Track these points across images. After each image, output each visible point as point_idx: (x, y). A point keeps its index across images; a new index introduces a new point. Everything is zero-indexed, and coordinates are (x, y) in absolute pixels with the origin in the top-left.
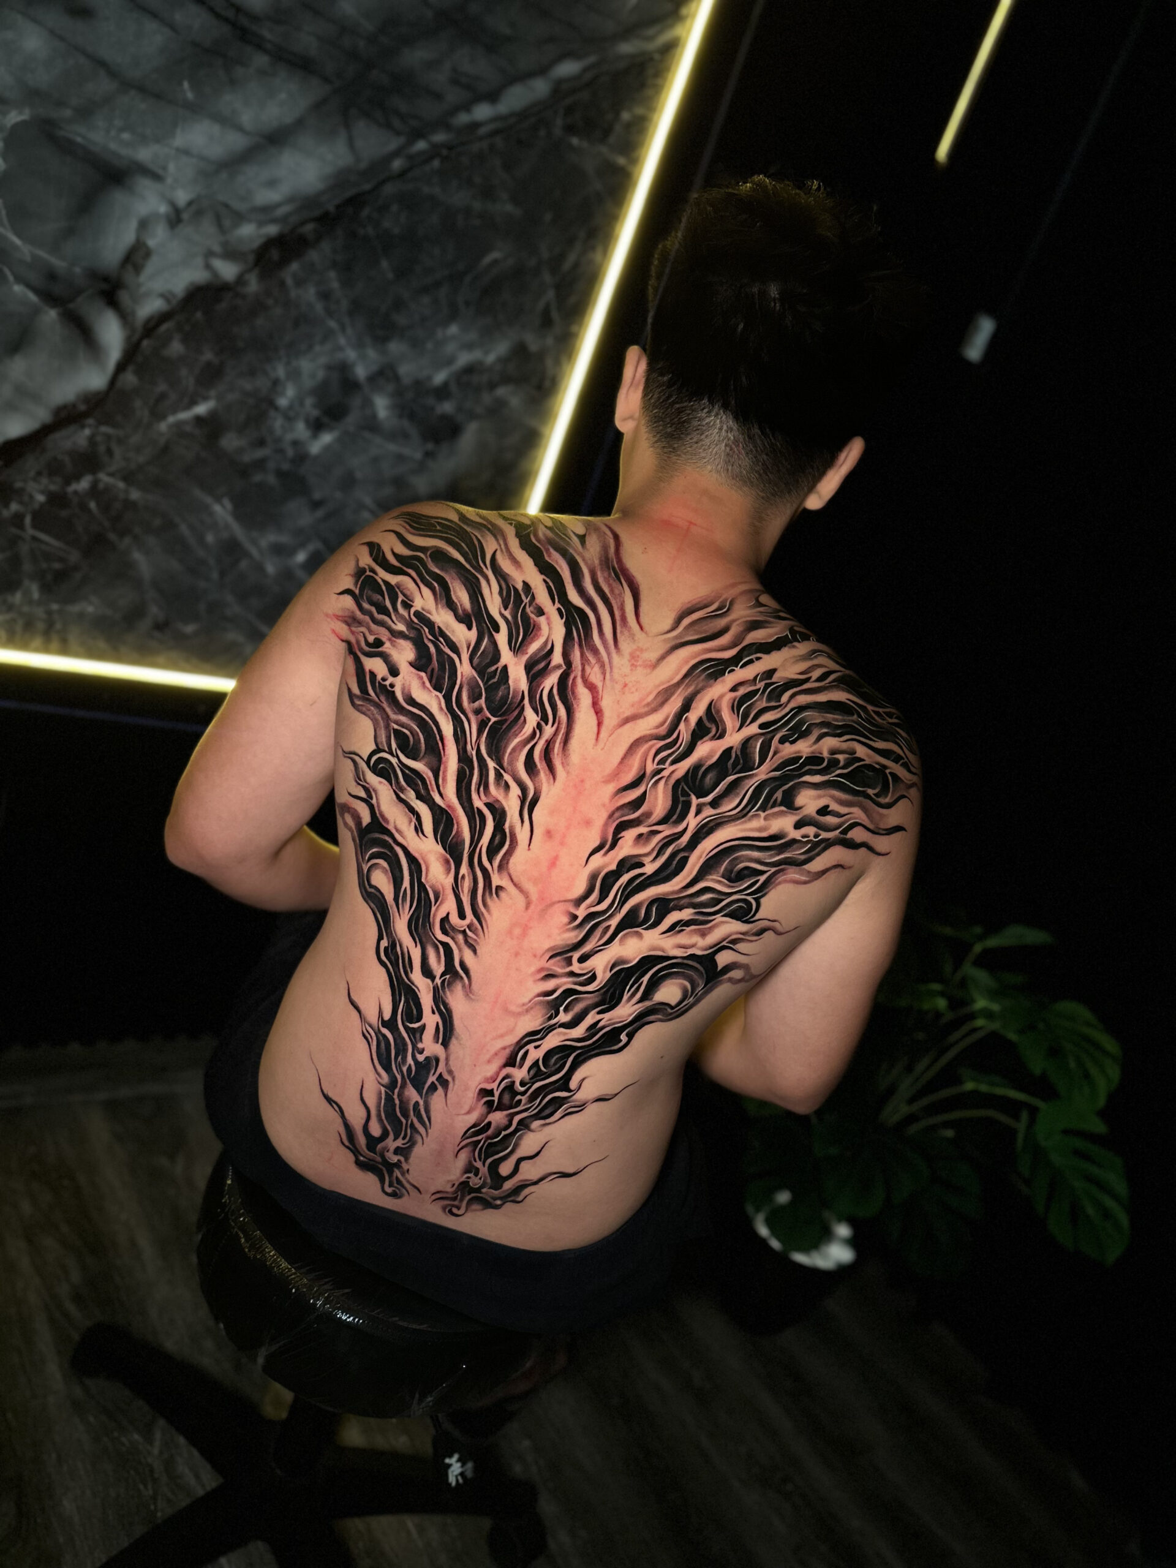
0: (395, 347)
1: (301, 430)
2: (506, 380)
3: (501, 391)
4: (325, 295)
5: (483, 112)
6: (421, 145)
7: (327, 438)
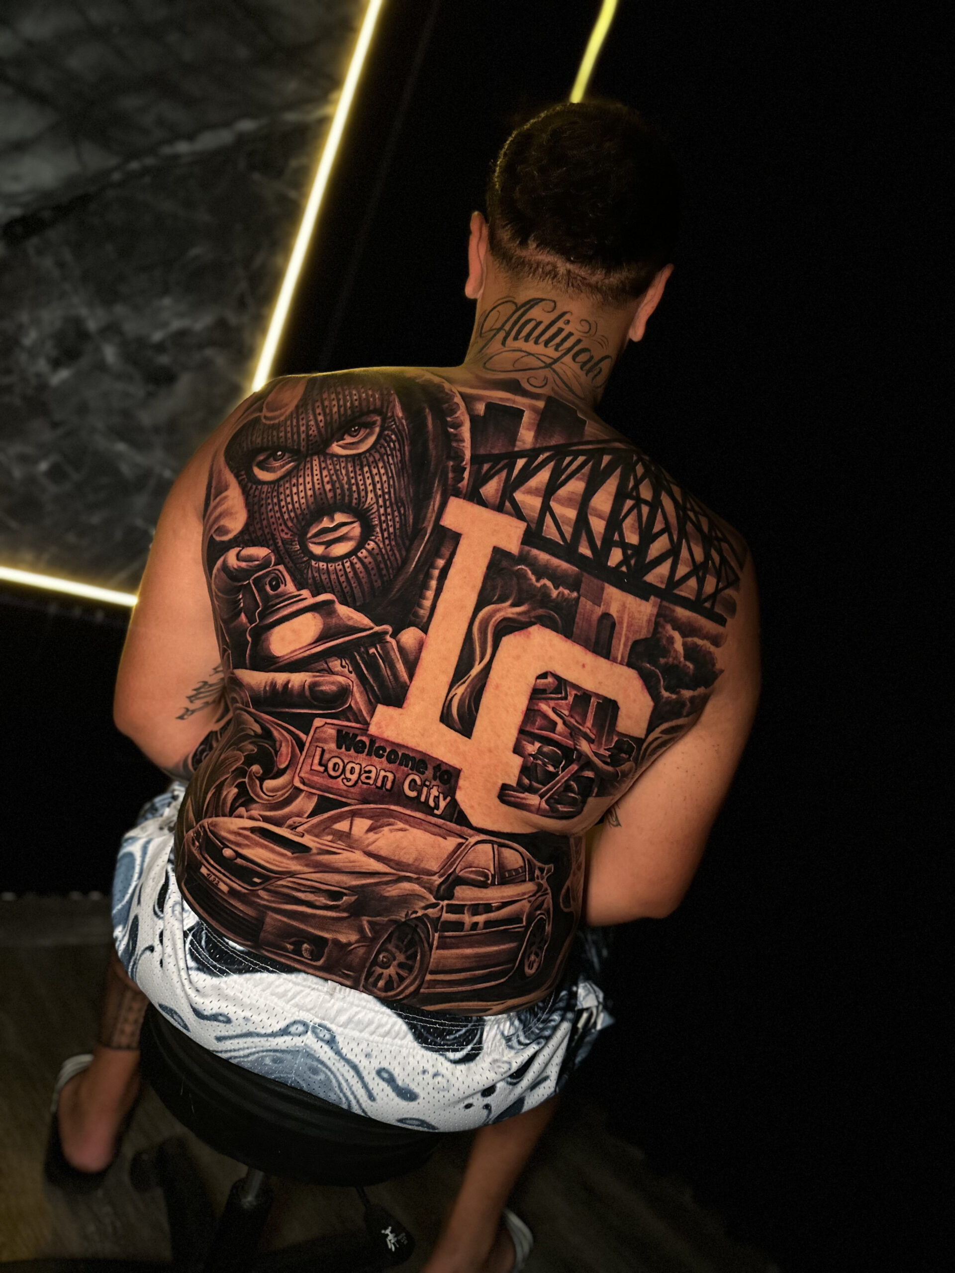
0: (120, 309)
1: (42, 365)
2: (212, 343)
3: (209, 352)
4: (61, 265)
5: (182, 147)
6: (134, 165)
7: (64, 374)
